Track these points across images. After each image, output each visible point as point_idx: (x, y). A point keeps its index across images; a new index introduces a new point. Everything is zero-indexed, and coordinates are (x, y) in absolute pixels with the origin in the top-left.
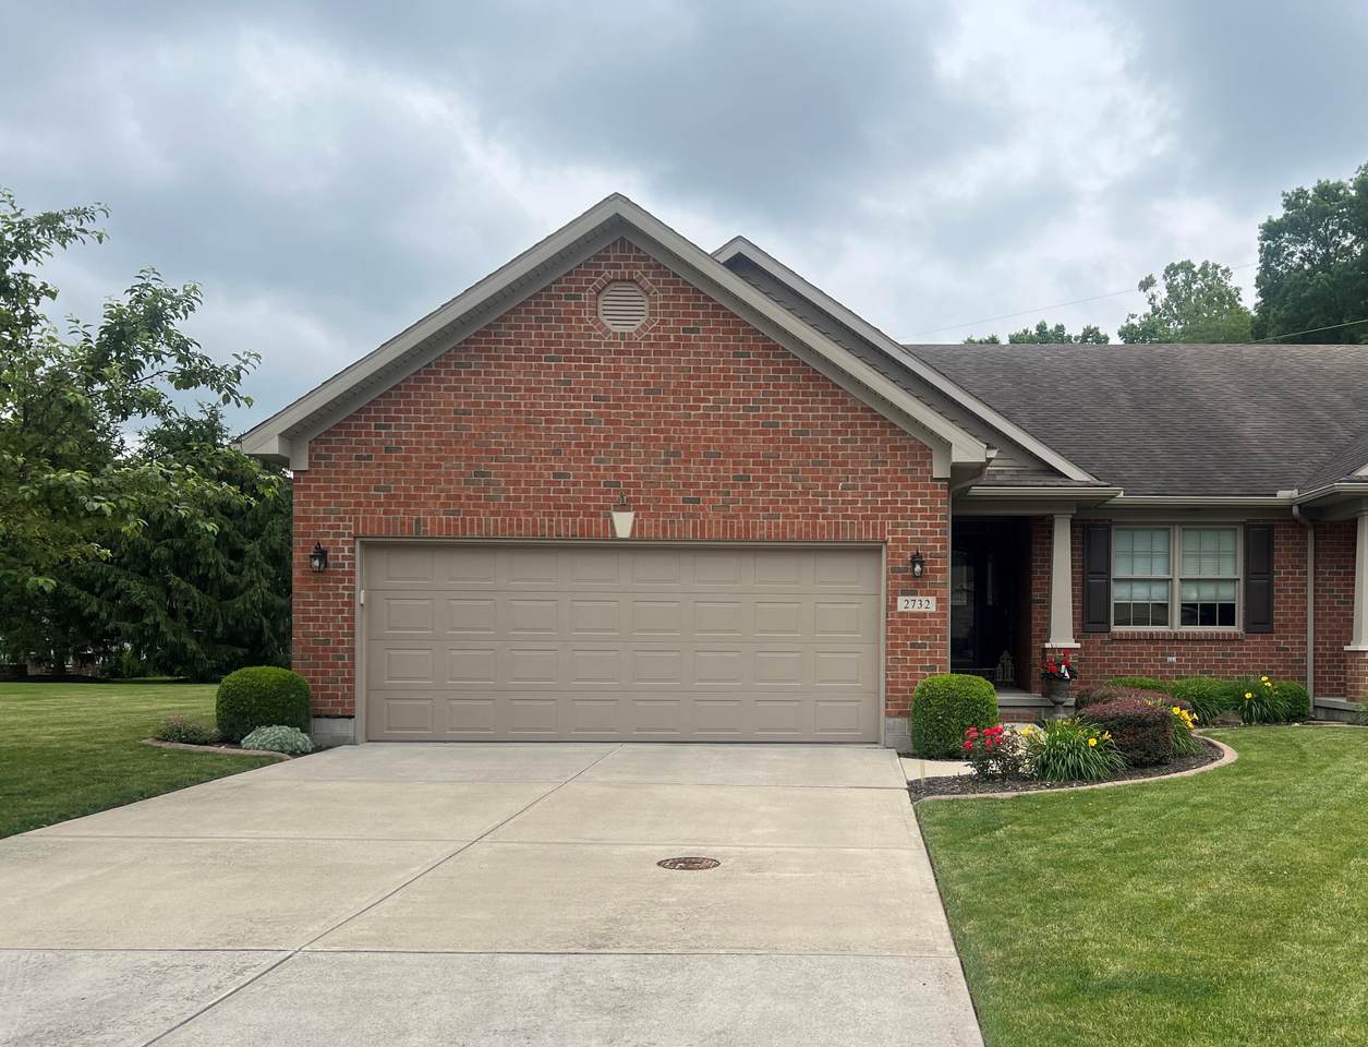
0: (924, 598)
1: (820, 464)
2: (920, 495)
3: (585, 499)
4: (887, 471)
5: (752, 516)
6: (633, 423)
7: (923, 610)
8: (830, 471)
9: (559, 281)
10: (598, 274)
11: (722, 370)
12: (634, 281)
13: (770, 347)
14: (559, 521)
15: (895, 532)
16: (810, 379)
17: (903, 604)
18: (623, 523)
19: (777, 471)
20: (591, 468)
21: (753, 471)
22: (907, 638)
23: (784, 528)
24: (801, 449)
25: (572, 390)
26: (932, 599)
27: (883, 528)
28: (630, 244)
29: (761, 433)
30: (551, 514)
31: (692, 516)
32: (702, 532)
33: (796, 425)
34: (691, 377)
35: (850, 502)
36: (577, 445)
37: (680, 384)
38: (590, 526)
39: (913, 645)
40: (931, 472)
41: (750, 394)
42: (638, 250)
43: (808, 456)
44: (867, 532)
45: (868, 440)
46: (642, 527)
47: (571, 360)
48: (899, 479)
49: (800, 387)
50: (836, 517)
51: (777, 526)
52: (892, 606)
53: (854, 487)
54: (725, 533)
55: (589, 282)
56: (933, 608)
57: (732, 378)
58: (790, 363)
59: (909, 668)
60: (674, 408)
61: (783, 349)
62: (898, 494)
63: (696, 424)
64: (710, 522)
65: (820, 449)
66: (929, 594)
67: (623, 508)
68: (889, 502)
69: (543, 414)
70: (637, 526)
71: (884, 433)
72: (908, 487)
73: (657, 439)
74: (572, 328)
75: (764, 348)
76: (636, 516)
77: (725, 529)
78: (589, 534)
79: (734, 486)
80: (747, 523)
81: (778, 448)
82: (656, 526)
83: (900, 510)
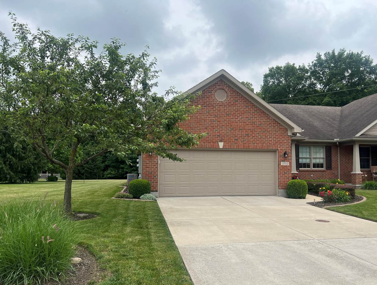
0: (286, 162)
1: (264, 132)
2: (285, 139)
3: (213, 139)
4: (278, 134)
5: (249, 143)
6: (223, 122)
7: (286, 165)
8: (266, 134)
9: (207, 88)
10: (216, 87)
11: (243, 110)
12: (224, 89)
13: (253, 106)
14: (206, 144)
15: (280, 147)
16: (262, 113)
17: (282, 164)
18: (221, 145)
19: (255, 133)
20: (214, 132)
21: (249, 133)
22: (283, 171)
23: (256, 146)
24: (260, 128)
25: (210, 114)
26: (288, 162)
27: (278, 146)
28: (223, 81)
29: (251, 125)
30: (205, 143)
31: (236, 143)
32: (239, 147)
33: (259, 123)
34: (236, 112)
35: (271, 141)
36: (211, 127)
37: (234, 113)
38: (214, 145)
39: (284, 173)
40: (288, 134)
41: (249, 116)
42: (224, 82)
43: (262, 130)
44: (274, 147)
45: (274, 127)
46: (225, 146)
47: (209, 107)
48: (281, 136)
49: (260, 114)
50: (268, 144)
51: (255, 146)
52: (279, 164)
53: (271, 137)
54: (243, 147)
55: (214, 89)
56: (288, 165)
57: (245, 112)
58: (258, 109)
59: (284, 178)
60: (232, 119)
61: (256, 106)
62: (281, 139)
63: (237, 122)
64: (240, 145)
65: (264, 128)
66: (287, 161)
67: (221, 141)
68: (279, 141)
69: (203, 119)
70: (224, 146)
71: (278, 125)
72: (283, 137)
73: (229, 126)
74: (210, 99)
75: (252, 105)
76: (224, 143)
77: (243, 146)
78: (214, 147)
79: (246, 137)
80: (248, 145)
81: (255, 128)
82: (228, 146)
83: (281, 142)
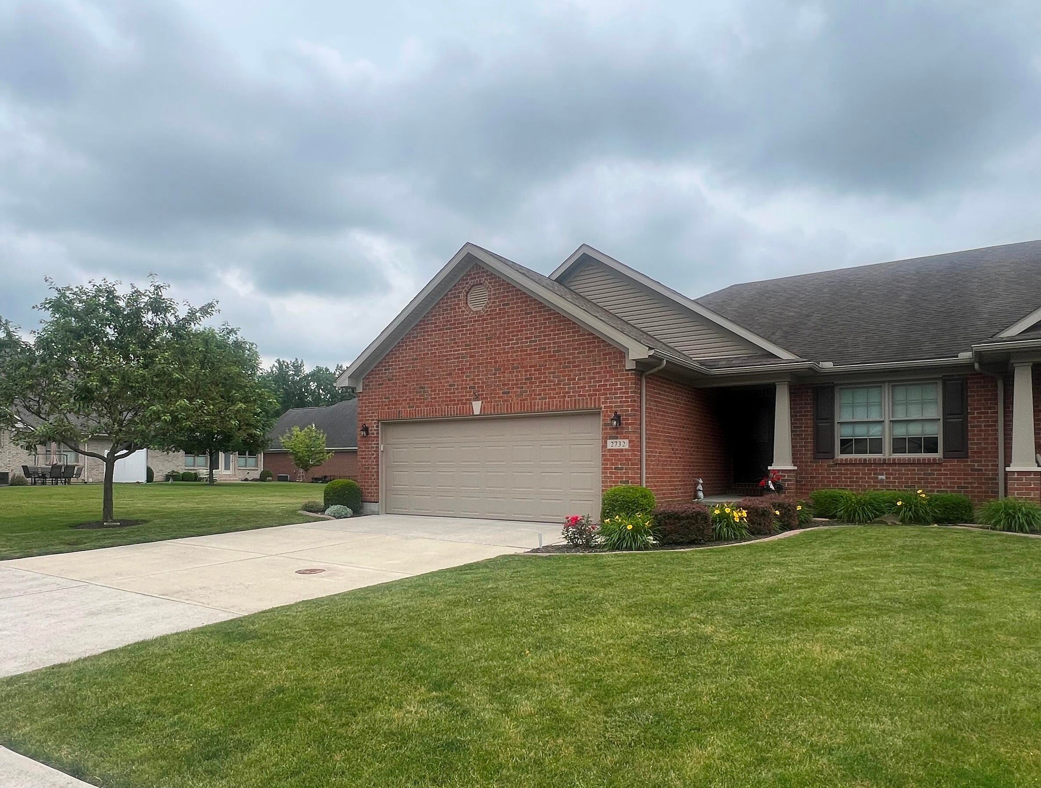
0: (622, 441)
1: (567, 367)
2: (619, 380)
3: (461, 396)
4: (601, 368)
5: (534, 399)
6: (481, 356)
7: (621, 447)
8: (572, 371)
9: (451, 290)
10: (467, 284)
11: (520, 323)
12: (481, 284)
13: (542, 307)
14: (451, 408)
15: (605, 403)
16: (561, 321)
17: (611, 444)
18: (477, 407)
19: (545, 373)
20: (463, 381)
21: (534, 374)
22: (613, 464)
23: (549, 404)
24: (557, 360)
25: (456, 343)
26: (627, 441)
27: (599, 401)
28: (480, 266)
29: (537, 354)
30: (448, 405)
31: (506, 401)
32: (511, 410)
33: (554, 347)
34: (506, 329)
35: (582, 387)
36: (458, 370)
37: (500, 333)
38: (463, 409)
40: (624, 366)
41: (532, 333)
42: (483, 268)
43: (561, 364)
44: (591, 404)
45: (591, 352)
46: (484, 408)
47: (456, 328)
48: (608, 372)
49: (556, 326)
50: (575, 396)
51: (545, 402)
52: (604, 446)
53: (585, 379)
54: (521, 409)
55: (463, 288)
56: (627, 447)
57: (524, 326)
58: (551, 314)
59: (614, 482)
60: (498, 346)
61: (548, 307)
62: (607, 380)
63: (508, 353)
64: (514, 403)
65: (566, 359)
66: (625, 438)
67: (477, 399)
68: (602, 386)
69: (444, 356)
70: (483, 408)
71: (599, 346)
72: (612, 376)
73: (491, 363)
74: (456, 312)
75: (539, 308)
76: (482, 403)
77: (521, 407)
78: (463, 413)
79: (525, 383)
80: (531, 402)
81: (546, 361)
82: (491, 407)
83: (608, 389)
